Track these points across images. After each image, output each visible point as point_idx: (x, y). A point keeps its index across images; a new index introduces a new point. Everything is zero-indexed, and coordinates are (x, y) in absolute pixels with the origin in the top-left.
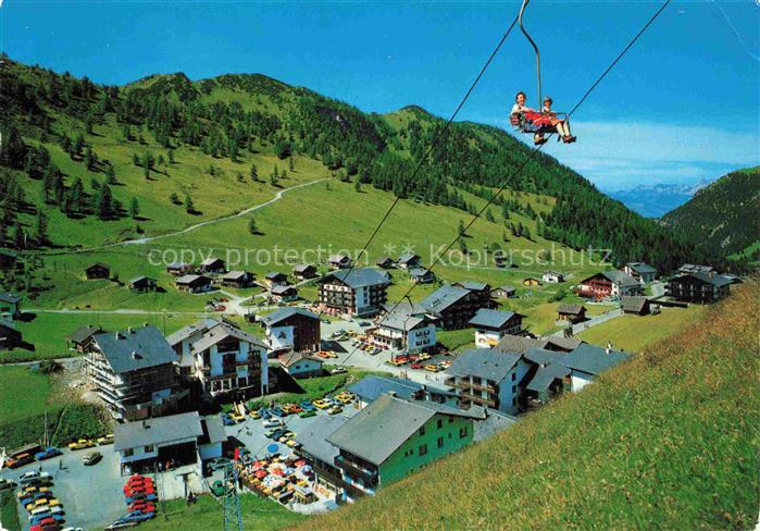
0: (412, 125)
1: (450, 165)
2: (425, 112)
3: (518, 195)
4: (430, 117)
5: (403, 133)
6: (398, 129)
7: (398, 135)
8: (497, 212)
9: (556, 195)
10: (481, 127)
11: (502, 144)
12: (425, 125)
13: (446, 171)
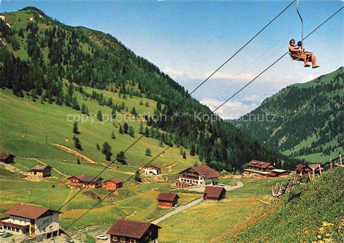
0: (30, 26)
1: (65, 67)
2: (43, 14)
3: (124, 97)
4: (47, 20)
5: (21, 34)
6: (18, 29)
7: (16, 35)
8: (107, 112)
9: (156, 99)
10: (95, 33)
11: (112, 50)
12: (43, 27)
13: (61, 72)
